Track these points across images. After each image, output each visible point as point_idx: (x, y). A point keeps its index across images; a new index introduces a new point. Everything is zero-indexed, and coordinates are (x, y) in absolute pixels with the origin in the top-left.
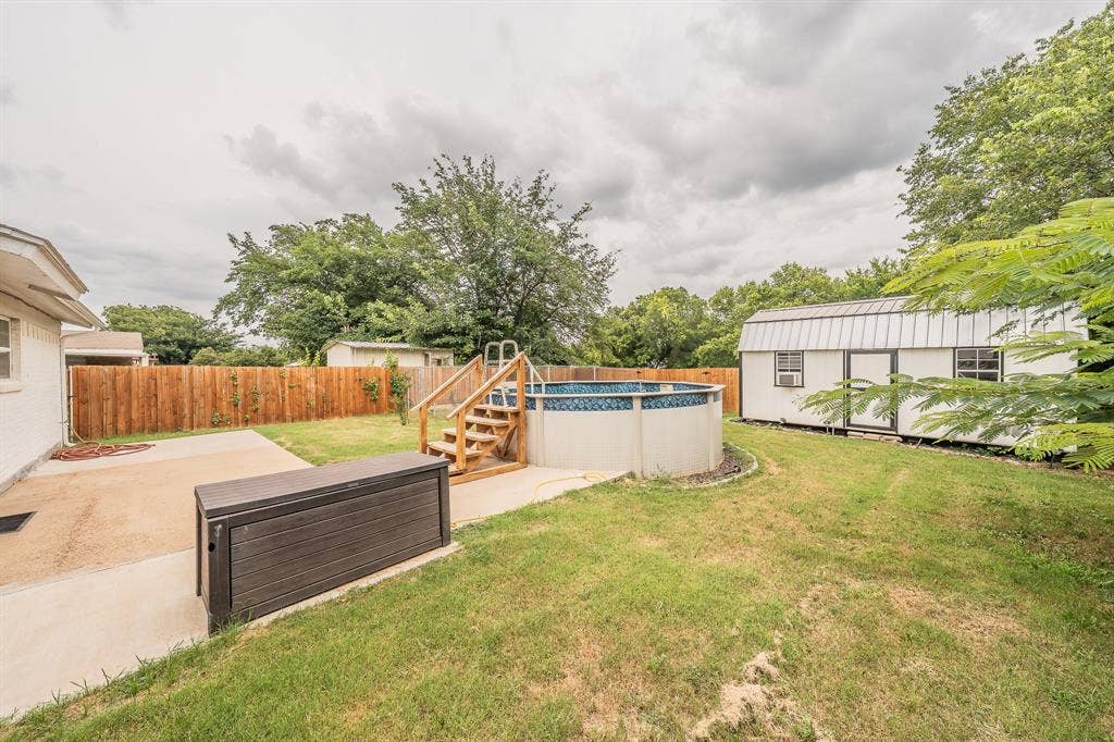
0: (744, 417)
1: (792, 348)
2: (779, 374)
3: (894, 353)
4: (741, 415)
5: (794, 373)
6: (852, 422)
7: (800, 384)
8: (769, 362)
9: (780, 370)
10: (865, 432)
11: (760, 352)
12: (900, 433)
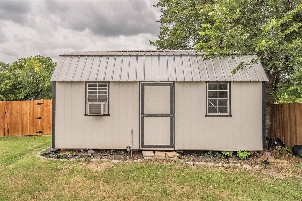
0: (57, 147)
1: (101, 79)
2: (89, 103)
3: (172, 85)
4: (53, 146)
5: (102, 103)
6: (145, 144)
7: (107, 113)
8: (80, 92)
9: (90, 100)
10: (154, 151)
11: (72, 82)
12: (176, 149)
